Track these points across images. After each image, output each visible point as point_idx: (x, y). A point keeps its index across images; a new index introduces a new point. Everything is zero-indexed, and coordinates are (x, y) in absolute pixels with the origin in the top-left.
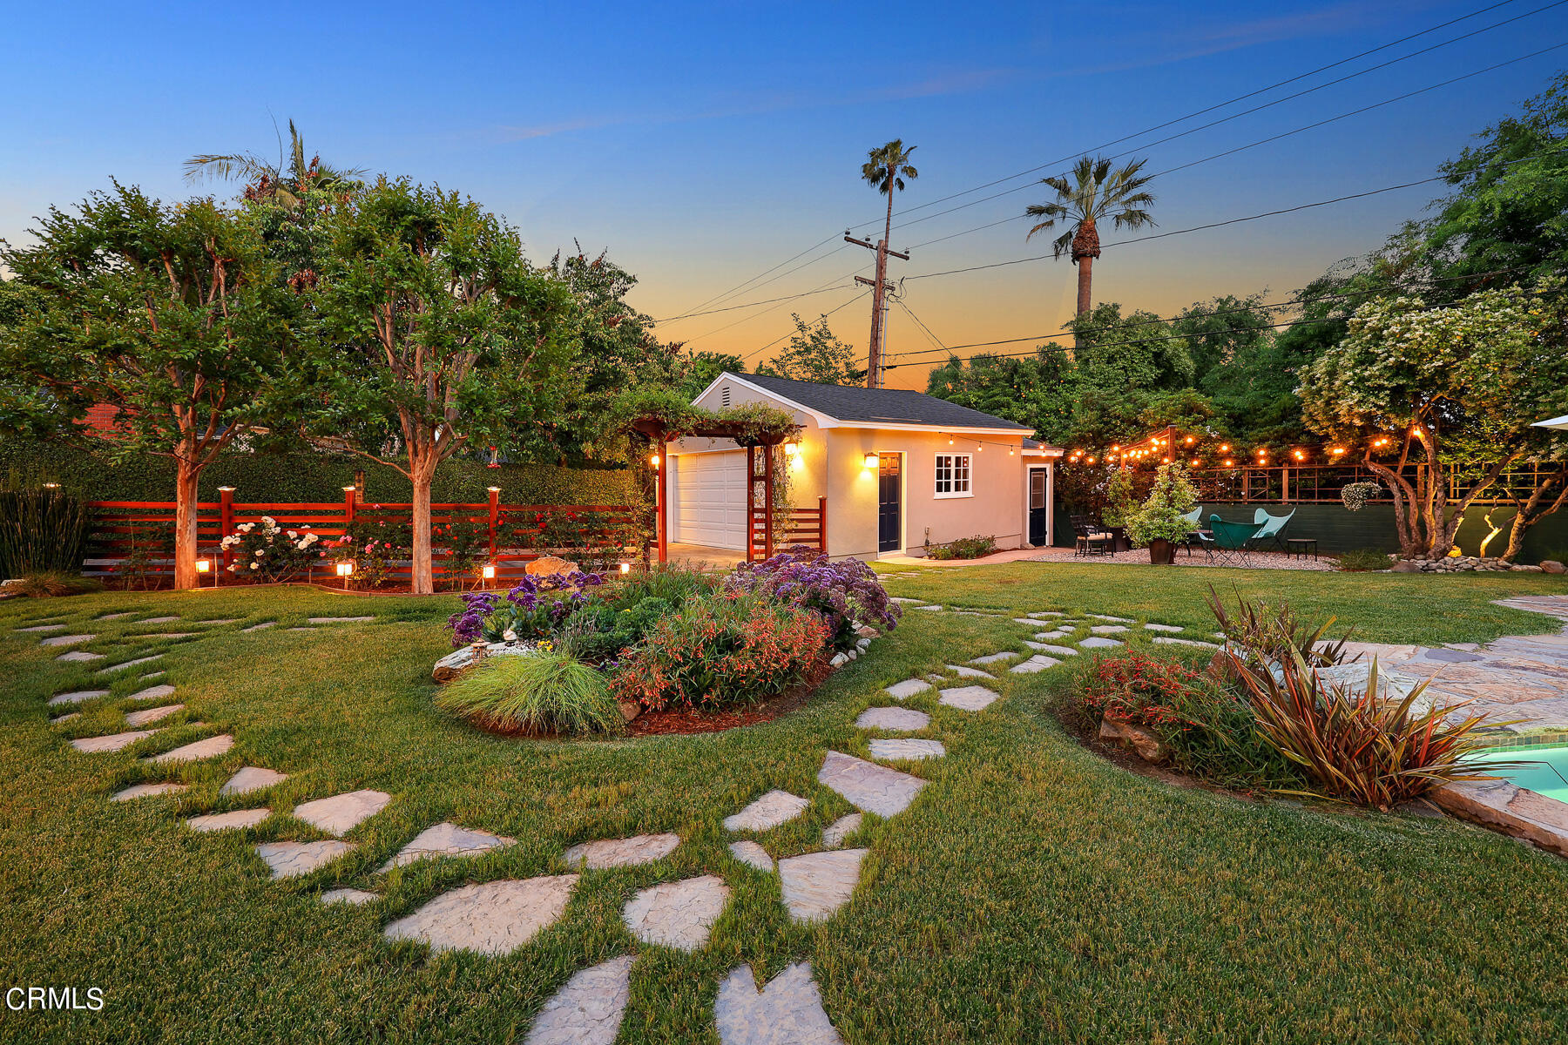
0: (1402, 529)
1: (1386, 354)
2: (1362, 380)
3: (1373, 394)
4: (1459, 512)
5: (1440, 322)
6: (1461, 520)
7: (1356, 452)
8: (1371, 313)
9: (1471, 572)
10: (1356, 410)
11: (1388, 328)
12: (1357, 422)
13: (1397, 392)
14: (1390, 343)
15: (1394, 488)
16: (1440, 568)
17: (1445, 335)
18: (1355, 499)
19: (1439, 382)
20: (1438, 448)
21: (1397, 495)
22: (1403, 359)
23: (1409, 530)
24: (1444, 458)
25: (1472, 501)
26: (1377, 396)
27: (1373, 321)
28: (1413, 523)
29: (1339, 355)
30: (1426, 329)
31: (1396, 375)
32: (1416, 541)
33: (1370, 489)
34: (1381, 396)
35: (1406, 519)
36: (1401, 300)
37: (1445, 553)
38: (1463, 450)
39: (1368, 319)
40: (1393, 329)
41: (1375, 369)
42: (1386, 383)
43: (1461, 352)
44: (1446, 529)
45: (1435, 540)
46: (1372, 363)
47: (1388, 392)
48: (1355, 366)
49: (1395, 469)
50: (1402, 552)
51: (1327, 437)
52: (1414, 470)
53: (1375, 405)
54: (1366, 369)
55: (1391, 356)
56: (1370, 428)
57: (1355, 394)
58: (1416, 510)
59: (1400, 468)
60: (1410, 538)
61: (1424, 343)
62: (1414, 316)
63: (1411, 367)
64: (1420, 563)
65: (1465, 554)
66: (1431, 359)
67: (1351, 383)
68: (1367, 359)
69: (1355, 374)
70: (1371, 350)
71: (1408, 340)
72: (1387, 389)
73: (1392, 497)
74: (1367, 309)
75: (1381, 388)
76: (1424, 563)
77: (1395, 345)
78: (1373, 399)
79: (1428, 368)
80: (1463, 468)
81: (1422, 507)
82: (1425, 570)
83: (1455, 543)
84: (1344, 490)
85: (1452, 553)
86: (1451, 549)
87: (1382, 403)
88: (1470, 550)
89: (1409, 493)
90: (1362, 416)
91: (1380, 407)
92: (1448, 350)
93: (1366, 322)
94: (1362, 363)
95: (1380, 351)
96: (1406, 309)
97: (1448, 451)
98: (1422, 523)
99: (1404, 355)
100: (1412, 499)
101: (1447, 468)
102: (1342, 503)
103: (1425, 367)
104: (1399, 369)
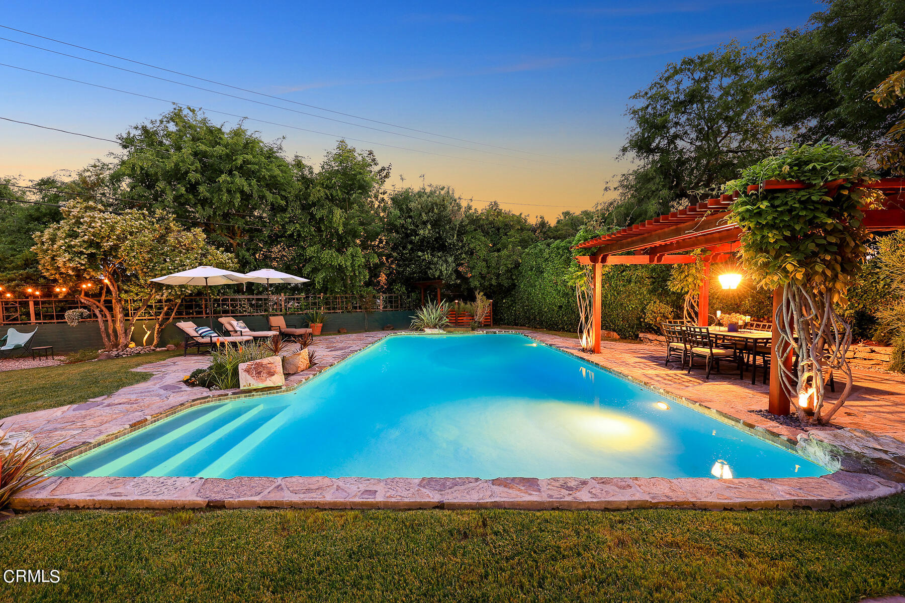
0: (104, 335)
1: (83, 233)
2: (70, 246)
3: (78, 256)
4: (131, 324)
5: (109, 221)
6: (133, 328)
7: (74, 291)
8: (74, 207)
9: (138, 354)
10: (68, 265)
11: (83, 218)
12: (70, 272)
13: (91, 257)
14: (84, 227)
15: (97, 312)
16: (124, 354)
17: (113, 229)
18: (73, 319)
19: (114, 254)
20: (120, 290)
21: (99, 316)
22: (92, 238)
23: (108, 336)
24: (123, 296)
25: (137, 318)
26: (80, 258)
27: (75, 212)
28: (111, 331)
29: (59, 229)
30: (102, 223)
31: (90, 246)
32: (113, 341)
33: (82, 313)
34: (82, 257)
35: (106, 329)
36: (91, 203)
37: (126, 346)
38: (132, 292)
39: (72, 210)
40: (86, 219)
41: (77, 241)
42: (84, 250)
43: (122, 239)
44: (126, 332)
45: (122, 340)
46: (76, 237)
47: (86, 256)
48: (66, 238)
49: (99, 301)
50: (105, 348)
51: (55, 281)
52: (110, 302)
53: (80, 263)
54: (72, 241)
55: (86, 235)
56: (79, 276)
57: (66, 254)
58: (112, 324)
59: (102, 301)
60: (109, 340)
61: (102, 230)
62: (96, 214)
63: (98, 243)
64: (114, 353)
65: (137, 345)
66: (107, 240)
67: (63, 248)
68: (73, 235)
69: (66, 243)
70: (74, 229)
71: (93, 228)
72: (85, 254)
73: (97, 317)
74: (72, 204)
75: (82, 253)
76: (116, 353)
77: (87, 229)
78: (77, 259)
79: (107, 245)
80: (134, 301)
81: (114, 322)
82: (118, 356)
83: (131, 340)
84: (66, 314)
85: (130, 346)
86: (129, 344)
87: (83, 262)
88: (139, 343)
89: (107, 315)
90: (73, 269)
91: (82, 265)
92: (115, 237)
93: (71, 212)
94: (70, 236)
95: (80, 231)
96: (93, 209)
97: (126, 292)
98: (115, 331)
99: (93, 235)
100: (109, 318)
101: (126, 301)
102: (66, 322)
103: (105, 244)
104: (91, 244)
